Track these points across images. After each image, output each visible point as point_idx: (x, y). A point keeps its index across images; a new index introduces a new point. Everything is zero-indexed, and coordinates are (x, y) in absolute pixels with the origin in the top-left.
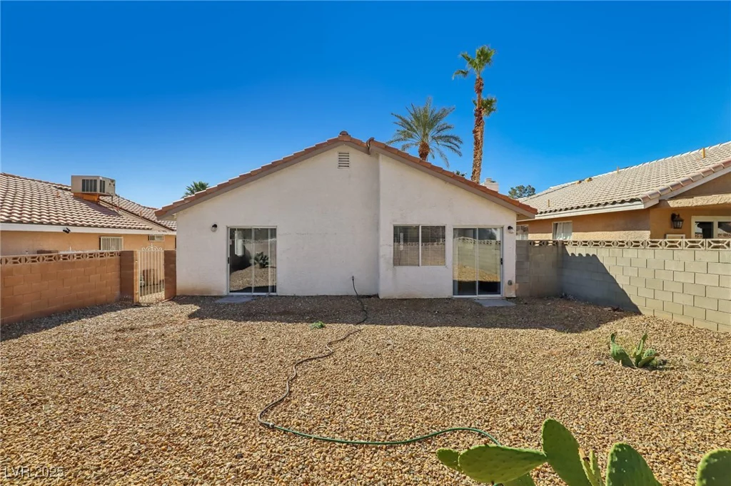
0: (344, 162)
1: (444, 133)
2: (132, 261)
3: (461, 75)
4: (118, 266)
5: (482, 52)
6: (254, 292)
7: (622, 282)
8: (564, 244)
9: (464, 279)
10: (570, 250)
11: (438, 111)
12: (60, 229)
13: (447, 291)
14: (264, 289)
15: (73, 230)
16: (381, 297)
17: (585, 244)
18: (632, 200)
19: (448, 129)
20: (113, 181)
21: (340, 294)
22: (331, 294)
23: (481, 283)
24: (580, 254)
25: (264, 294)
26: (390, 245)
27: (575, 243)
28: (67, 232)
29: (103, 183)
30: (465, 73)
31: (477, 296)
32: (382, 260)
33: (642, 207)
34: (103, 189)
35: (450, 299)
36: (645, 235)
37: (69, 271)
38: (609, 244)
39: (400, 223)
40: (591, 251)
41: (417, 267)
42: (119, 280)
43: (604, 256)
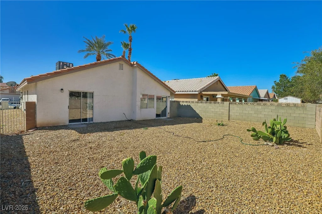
0: (121, 67)
3: (123, 32)
5: (133, 26)
6: (82, 122)
7: (197, 111)
8: (179, 102)
9: (158, 113)
10: (181, 104)
11: (106, 42)
14: (85, 120)
17: (186, 102)
18: (195, 91)
19: (111, 51)
21: (119, 120)
24: (185, 105)
25: (80, 123)
27: (183, 102)
30: (125, 32)
31: (161, 118)
32: (137, 107)
33: (198, 93)
35: (155, 119)
36: (197, 100)
38: (193, 102)
39: (142, 93)
40: (189, 104)
43: (192, 105)
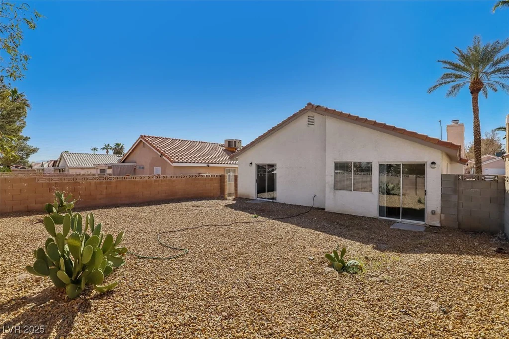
0: (310, 122)
1: (501, 65)
2: (224, 179)
4: (219, 182)
6: (267, 199)
8: (504, 180)
9: (391, 205)
10: (506, 187)
12: (205, 165)
13: (374, 213)
15: (210, 165)
16: (326, 210)
20: (240, 141)
22: (303, 205)
23: (403, 209)
25: (271, 200)
26: (332, 176)
28: (208, 166)
29: (235, 142)
31: (400, 220)
32: (327, 185)
34: (235, 145)
35: (376, 218)
37: (197, 182)
39: (338, 160)
41: (350, 192)
42: (219, 188)
